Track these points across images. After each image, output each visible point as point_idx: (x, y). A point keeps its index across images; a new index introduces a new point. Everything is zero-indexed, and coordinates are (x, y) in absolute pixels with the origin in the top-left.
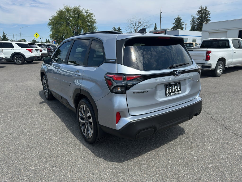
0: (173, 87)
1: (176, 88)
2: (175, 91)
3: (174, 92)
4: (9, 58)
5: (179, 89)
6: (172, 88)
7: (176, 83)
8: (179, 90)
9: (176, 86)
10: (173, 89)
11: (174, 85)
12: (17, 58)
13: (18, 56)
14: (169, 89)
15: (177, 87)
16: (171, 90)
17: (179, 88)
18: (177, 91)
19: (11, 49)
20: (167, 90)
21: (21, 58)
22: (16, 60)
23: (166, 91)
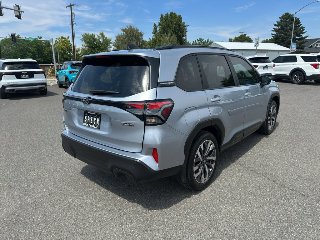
0: (92, 118)
1: (95, 121)
2: (93, 124)
3: (91, 124)
4: (288, 75)
5: (98, 123)
6: (90, 118)
7: (95, 114)
8: (97, 125)
9: (95, 118)
10: (91, 120)
11: (94, 116)
12: (297, 75)
13: (298, 74)
14: (87, 118)
15: (97, 119)
16: (89, 120)
17: (98, 121)
18: (95, 124)
19: (293, 64)
20: (86, 118)
21: (301, 76)
22: (295, 78)
23: (84, 119)
